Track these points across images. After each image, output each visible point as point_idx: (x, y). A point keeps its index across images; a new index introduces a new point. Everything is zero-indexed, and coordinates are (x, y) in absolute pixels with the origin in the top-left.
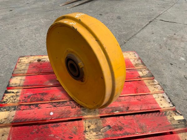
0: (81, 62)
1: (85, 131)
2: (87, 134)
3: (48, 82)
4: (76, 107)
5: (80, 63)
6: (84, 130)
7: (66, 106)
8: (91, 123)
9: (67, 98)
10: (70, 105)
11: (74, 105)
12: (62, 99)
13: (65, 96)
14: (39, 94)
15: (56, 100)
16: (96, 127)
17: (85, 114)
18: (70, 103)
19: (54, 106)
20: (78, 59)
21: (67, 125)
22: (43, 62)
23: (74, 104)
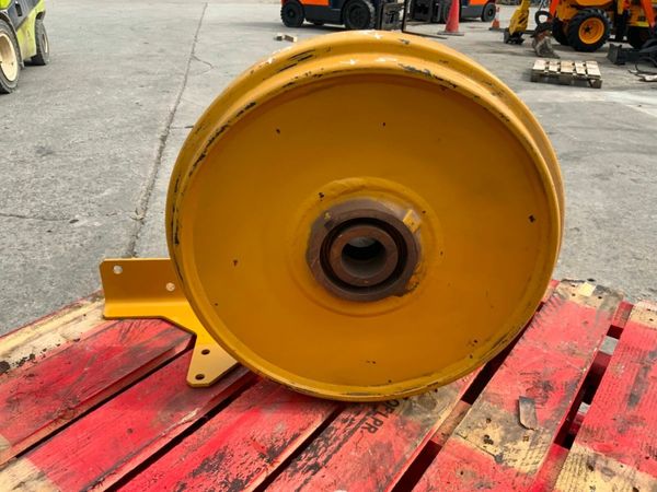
0: (410, 211)
1: (499, 459)
2: (515, 461)
3: (163, 415)
4: (376, 420)
5: (407, 216)
6: (493, 458)
7: (345, 440)
8: (477, 427)
9: (311, 416)
10: (355, 429)
11: (364, 419)
12: (303, 429)
13: (297, 416)
14: (194, 474)
15: (284, 448)
16: (501, 427)
17: (429, 419)
18: (345, 421)
19: (311, 468)
20: (391, 207)
21: (432, 484)
22: (27, 365)
23: (361, 417)
